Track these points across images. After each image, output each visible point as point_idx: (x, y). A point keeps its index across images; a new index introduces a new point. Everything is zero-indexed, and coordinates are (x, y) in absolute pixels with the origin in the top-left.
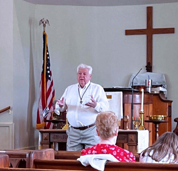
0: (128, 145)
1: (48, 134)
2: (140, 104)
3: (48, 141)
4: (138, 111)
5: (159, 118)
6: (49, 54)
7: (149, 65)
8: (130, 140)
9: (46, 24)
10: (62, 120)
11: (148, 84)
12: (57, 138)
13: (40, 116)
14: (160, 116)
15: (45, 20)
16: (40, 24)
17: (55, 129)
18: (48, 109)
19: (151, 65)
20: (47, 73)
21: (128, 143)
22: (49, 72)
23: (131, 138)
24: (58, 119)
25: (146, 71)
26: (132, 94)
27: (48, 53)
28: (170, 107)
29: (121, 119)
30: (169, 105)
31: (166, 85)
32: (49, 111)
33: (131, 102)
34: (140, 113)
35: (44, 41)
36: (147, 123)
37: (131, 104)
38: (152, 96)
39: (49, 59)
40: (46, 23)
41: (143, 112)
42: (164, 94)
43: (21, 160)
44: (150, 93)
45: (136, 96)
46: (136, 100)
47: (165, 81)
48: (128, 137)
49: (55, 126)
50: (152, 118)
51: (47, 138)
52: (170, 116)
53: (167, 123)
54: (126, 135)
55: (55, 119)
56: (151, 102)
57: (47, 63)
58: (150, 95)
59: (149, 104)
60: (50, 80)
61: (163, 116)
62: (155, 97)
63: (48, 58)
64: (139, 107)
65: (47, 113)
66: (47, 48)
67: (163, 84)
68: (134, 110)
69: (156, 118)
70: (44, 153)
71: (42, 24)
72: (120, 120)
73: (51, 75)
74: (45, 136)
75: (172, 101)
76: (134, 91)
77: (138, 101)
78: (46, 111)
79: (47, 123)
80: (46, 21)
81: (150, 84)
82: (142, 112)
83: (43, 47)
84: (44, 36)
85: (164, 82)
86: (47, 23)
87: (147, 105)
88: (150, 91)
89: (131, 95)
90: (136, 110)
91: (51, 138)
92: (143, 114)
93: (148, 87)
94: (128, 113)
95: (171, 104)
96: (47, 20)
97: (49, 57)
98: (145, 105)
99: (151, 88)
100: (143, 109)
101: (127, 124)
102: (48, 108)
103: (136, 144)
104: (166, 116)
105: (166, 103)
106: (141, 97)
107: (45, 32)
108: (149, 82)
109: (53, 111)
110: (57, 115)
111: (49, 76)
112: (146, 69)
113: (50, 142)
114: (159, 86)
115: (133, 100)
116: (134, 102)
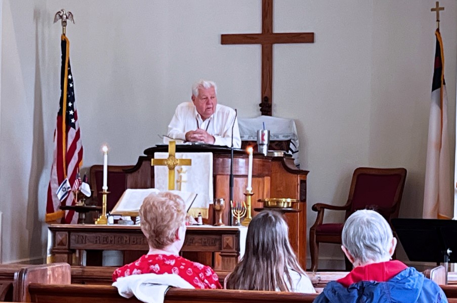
0: (220, 255)
1: (67, 233)
2: (246, 176)
3: (67, 247)
5: (282, 203)
6: (72, 78)
7: (265, 102)
8: (225, 246)
9: (68, 20)
10: (94, 206)
11: (263, 140)
12: (84, 241)
13: (54, 199)
14: (284, 200)
15: (66, 12)
16: (55, 22)
17: (81, 223)
18: (68, 184)
19: (269, 102)
20: (68, 114)
21: (222, 252)
22: (71, 112)
23: (228, 242)
24: (87, 205)
25: (260, 113)
26: (231, 157)
27: (70, 77)
28: (303, 182)
29: (210, 205)
30: (302, 179)
31: (297, 141)
32: (69, 188)
33: (229, 173)
34: (246, 193)
35: (62, 53)
37: (229, 177)
38: (270, 161)
39: (73, 87)
40: (67, 18)
41: (251, 191)
42: (293, 157)
44: (265, 155)
45: (238, 161)
46: (238, 168)
47: (296, 133)
48: (221, 240)
49: (80, 217)
50: (268, 204)
51: (64, 241)
52: (303, 200)
53: (298, 213)
54: (218, 237)
55: (81, 204)
56: (267, 173)
57: (69, 95)
58: (266, 159)
59: (264, 177)
60: (74, 128)
61: (289, 200)
62: (276, 163)
63: (71, 85)
64: (244, 183)
65: (65, 192)
66: (69, 66)
67: (293, 138)
68: (234, 188)
69: (276, 204)
71: (60, 20)
72: (208, 207)
73: (76, 119)
74: (60, 238)
75: (306, 173)
76: (235, 151)
78: (64, 188)
79: (67, 211)
80: (68, 15)
81: (266, 138)
82: (250, 193)
83: (61, 65)
84: (64, 44)
85: (294, 135)
86: (69, 18)
87: (260, 179)
88: (265, 152)
89: (230, 160)
90: (239, 188)
91: (71, 241)
92: (251, 195)
93: (263, 144)
94: (223, 194)
95: (306, 178)
96: (70, 13)
97: (73, 84)
98: (257, 179)
99: (268, 146)
100: (252, 187)
101: (221, 215)
102: (68, 182)
103: (236, 254)
104: (295, 200)
105: (295, 176)
106: (247, 164)
107: (66, 36)
108: (263, 135)
109: (78, 189)
110: (86, 197)
111: (73, 121)
112: (261, 110)
113: (69, 249)
114: (285, 141)
115: (234, 169)
116: (234, 174)
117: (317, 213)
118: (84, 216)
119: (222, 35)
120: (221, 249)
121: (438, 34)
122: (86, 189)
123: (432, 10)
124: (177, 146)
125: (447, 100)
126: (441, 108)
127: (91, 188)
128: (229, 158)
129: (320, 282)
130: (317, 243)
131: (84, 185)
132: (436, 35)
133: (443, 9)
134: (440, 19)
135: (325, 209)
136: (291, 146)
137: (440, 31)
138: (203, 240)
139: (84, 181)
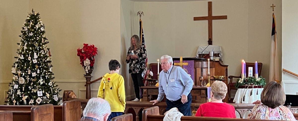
1: (147, 89)
2: (208, 68)
3: (147, 94)
4: (205, 74)
7: (210, 40)
8: (202, 93)
9: (141, 15)
10: (154, 79)
12: (153, 92)
14: (221, 76)
15: (141, 12)
16: (138, 15)
21: (201, 96)
23: (203, 92)
24: (152, 79)
25: (208, 44)
26: (202, 61)
27: (143, 34)
28: (227, 69)
30: (226, 68)
31: (222, 54)
32: (145, 73)
33: (201, 67)
34: (207, 74)
35: (140, 26)
36: (212, 81)
38: (214, 62)
40: (141, 14)
41: (210, 74)
42: (222, 60)
43: (130, 108)
45: (204, 63)
46: (204, 65)
48: (200, 92)
49: (150, 83)
50: (215, 78)
51: (146, 92)
52: (227, 76)
54: (199, 91)
55: (150, 79)
56: (214, 66)
57: (142, 40)
59: (213, 68)
61: (223, 76)
62: (217, 63)
63: (143, 37)
64: (206, 70)
65: (144, 75)
66: (142, 30)
67: (220, 52)
68: (203, 72)
69: (218, 78)
70: (153, 110)
71: (139, 15)
74: (145, 91)
75: (228, 66)
76: (203, 60)
77: (205, 66)
82: (209, 74)
83: (139, 30)
84: (140, 23)
85: (221, 51)
87: (211, 69)
88: (212, 59)
91: (149, 92)
92: (210, 75)
93: (211, 57)
94: (199, 74)
95: (227, 68)
98: (210, 69)
99: (213, 57)
100: (210, 72)
101: (202, 82)
103: (206, 96)
105: (223, 67)
106: (208, 64)
109: (149, 73)
110: (151, 76)
112: (208, 43)
113: (148, 95)
114: (217, 54)
115: (203, 66)
116: (203, 67)
117: (230, 79)
118: (151, 83)
119: (194, 17)
120: (200, 94)
121: (273, 15)
122: (152, 73)
123: (271, 7)
124: (183, 58)
125: (277, 39)
126: (275, 41)
127: (153, 73)
128: (201, 62)
129: (238, 107)
130: (231, 89)
131: (151, 72)
132: (273, 16)
133: (275, 6)
134: (274, 10)
135: (233, 78)
136: (220, 55)
137: (274, 14)
138: (194, 92)
139: (150, 70)
